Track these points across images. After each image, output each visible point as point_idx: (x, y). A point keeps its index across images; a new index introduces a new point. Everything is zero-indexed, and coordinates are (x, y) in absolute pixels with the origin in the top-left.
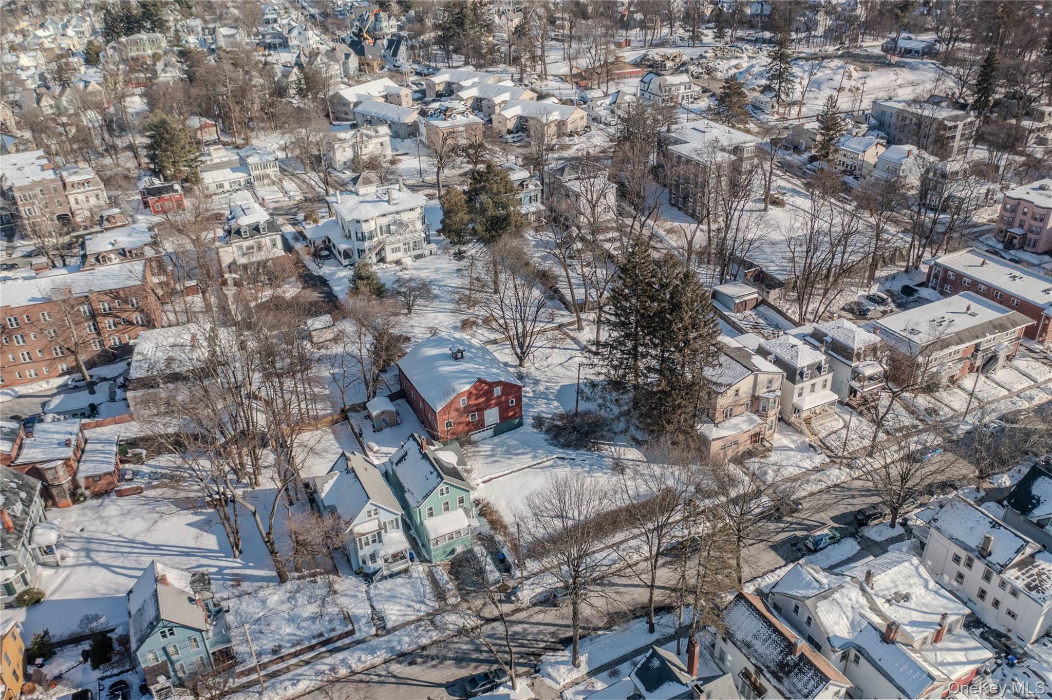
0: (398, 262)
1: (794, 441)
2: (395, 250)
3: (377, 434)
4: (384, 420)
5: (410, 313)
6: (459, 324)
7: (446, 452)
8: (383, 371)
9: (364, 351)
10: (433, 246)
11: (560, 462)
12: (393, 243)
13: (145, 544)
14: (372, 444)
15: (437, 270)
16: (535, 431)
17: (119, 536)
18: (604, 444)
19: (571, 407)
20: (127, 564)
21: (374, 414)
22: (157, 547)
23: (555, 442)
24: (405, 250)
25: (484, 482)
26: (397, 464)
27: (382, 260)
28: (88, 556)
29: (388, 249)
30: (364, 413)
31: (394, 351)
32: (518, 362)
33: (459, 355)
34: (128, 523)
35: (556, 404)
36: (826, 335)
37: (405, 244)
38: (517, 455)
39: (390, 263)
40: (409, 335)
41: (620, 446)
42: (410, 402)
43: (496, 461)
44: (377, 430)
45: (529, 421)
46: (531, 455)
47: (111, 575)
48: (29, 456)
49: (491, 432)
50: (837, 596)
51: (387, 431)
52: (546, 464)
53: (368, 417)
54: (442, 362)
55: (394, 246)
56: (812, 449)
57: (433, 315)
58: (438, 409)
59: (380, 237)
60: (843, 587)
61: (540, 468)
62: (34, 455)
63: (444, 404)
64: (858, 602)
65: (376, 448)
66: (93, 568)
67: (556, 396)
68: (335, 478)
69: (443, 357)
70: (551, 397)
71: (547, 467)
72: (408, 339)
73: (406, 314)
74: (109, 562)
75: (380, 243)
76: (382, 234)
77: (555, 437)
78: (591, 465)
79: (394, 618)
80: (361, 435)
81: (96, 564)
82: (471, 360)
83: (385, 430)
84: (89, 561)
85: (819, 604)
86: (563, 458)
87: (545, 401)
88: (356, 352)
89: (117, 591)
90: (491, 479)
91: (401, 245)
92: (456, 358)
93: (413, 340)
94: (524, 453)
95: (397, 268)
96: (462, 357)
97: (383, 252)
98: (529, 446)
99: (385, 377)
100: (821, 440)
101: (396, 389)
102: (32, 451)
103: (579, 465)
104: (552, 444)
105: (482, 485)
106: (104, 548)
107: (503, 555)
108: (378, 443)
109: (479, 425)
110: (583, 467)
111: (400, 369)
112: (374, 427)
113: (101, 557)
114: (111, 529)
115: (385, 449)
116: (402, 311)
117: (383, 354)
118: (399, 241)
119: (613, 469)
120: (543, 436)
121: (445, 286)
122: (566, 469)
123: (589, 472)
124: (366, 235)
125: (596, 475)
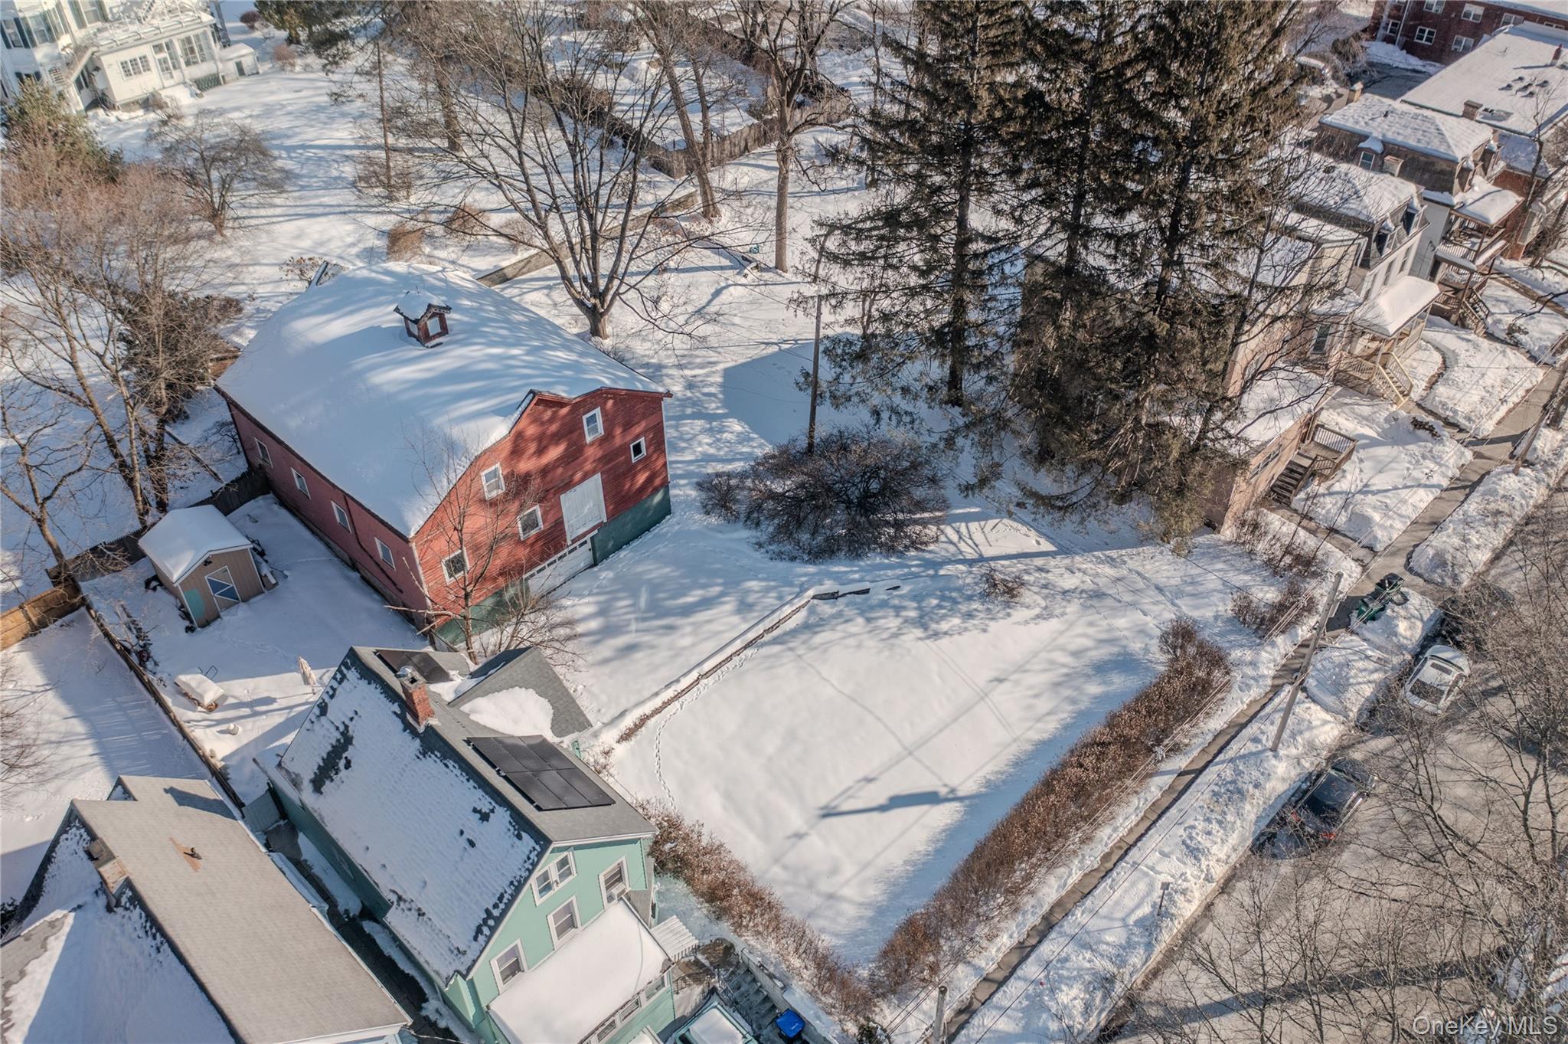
0: (149, 103)
1: (1367, 420)
2: (132, 68)
3: (203, 636)
4: (216, 586)
5: (220, 227)
6: (381, 243)
7: (503, 696)
8: (175, 415)
9: (87, 363)
10: (244, 52)
11: (826, 609)
12: (122, 47)
14: (191, 680)
15: (269, 111)
16: (713, 520)
18: (924, 523)
19: (793, 430)
21: (177, 570)
23: (788, 547)
24: (163, 65)
25: (626, 737)
26: (318, 784)
27: (100, 101)
29: (111, 65)
30: (141, 571)
31: (199, 346)
32: (585, 324)
33: (433, 326)
35: (736, 426)
36: (1364, 137)
37: (158, 48)
38: (687, 611)
39: (128, 106)
40: (229, 292)
41: (967, 518)
42: (292, 505)
43: (631, 648)
44: (197, 621)
45: (683, 492)
46: (729, 605)
49: (583, 555)
51: (236, 619)
52: (790, 624)
53: (156, 581)
54: (375, 358)
55: (127, 55)
56: (1421, 433)
57: (291, 227)
58: (414, 522)
59: (80, 34)
61: (775, 641)
63: (432, 500)
65: (211, 691)
67: (725, 403)
68: (56, 945)
69: (371, 339)
70: (713, 407)
71: (794, 633)
72: (231, 306)
73: (209, 237)
75: (79, 50)
76: (81, 24)
77: (785, 531)
78: (918, 597)
80: (144, 655)
82: (472, 333)
83: (227, 618)
86: (834, 596)
87: (699, 423)
88: (63, 370)
90: (643, 720)
91: (146, 50)
92: (424, 338)
93: (248, 308)
94: (706, 603)
95: (152, 116)
96: (444, 330)
97: (97, 77)
98: (715, 574)
99: (188, 433)
100: (1419, 405)
101: (234, 468)
103: (883, 604)
104: (779, 556)
105: (621, 750)
107: (794, 1015)
108: (213, 672)
109: (552, 541)
110: (898, 609)
111: (232, 405)
112: (186, 616)
115: (243, 688)
116: (194, 228)
117: (160, 361)
118: (139, 41)
119: (984, 596)
120: (744, 533)
121: (304, 147)
122: (852, 628)
123: (921, 622)
124: (32, 25)
125: (944, 626)
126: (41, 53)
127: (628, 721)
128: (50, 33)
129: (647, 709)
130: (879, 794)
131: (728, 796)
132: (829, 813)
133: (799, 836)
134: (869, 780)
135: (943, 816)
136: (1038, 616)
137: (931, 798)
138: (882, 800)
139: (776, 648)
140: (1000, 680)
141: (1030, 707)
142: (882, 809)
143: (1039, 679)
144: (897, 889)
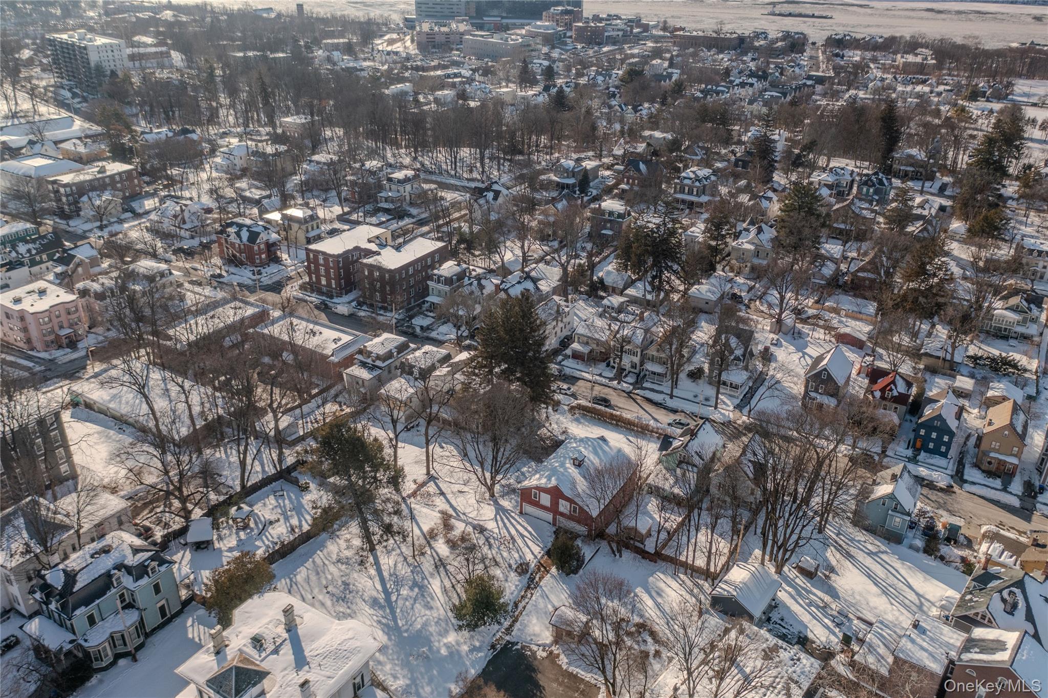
13: (876, 584)
17: (892, 604)
20: (896, 581)
22: (869, 576)
28: (921, 603)
34: (881, 608)
47: (909, 580)
48: (955, 636)
62: (951, 634)
66: (921, 592)
74: (907, 590)
81: (917, 594)
84: (923, 600)
89: (910, 568)
102: (952, 641)
106: (907, 602)
113: (912, 596)
114: (897, 613)
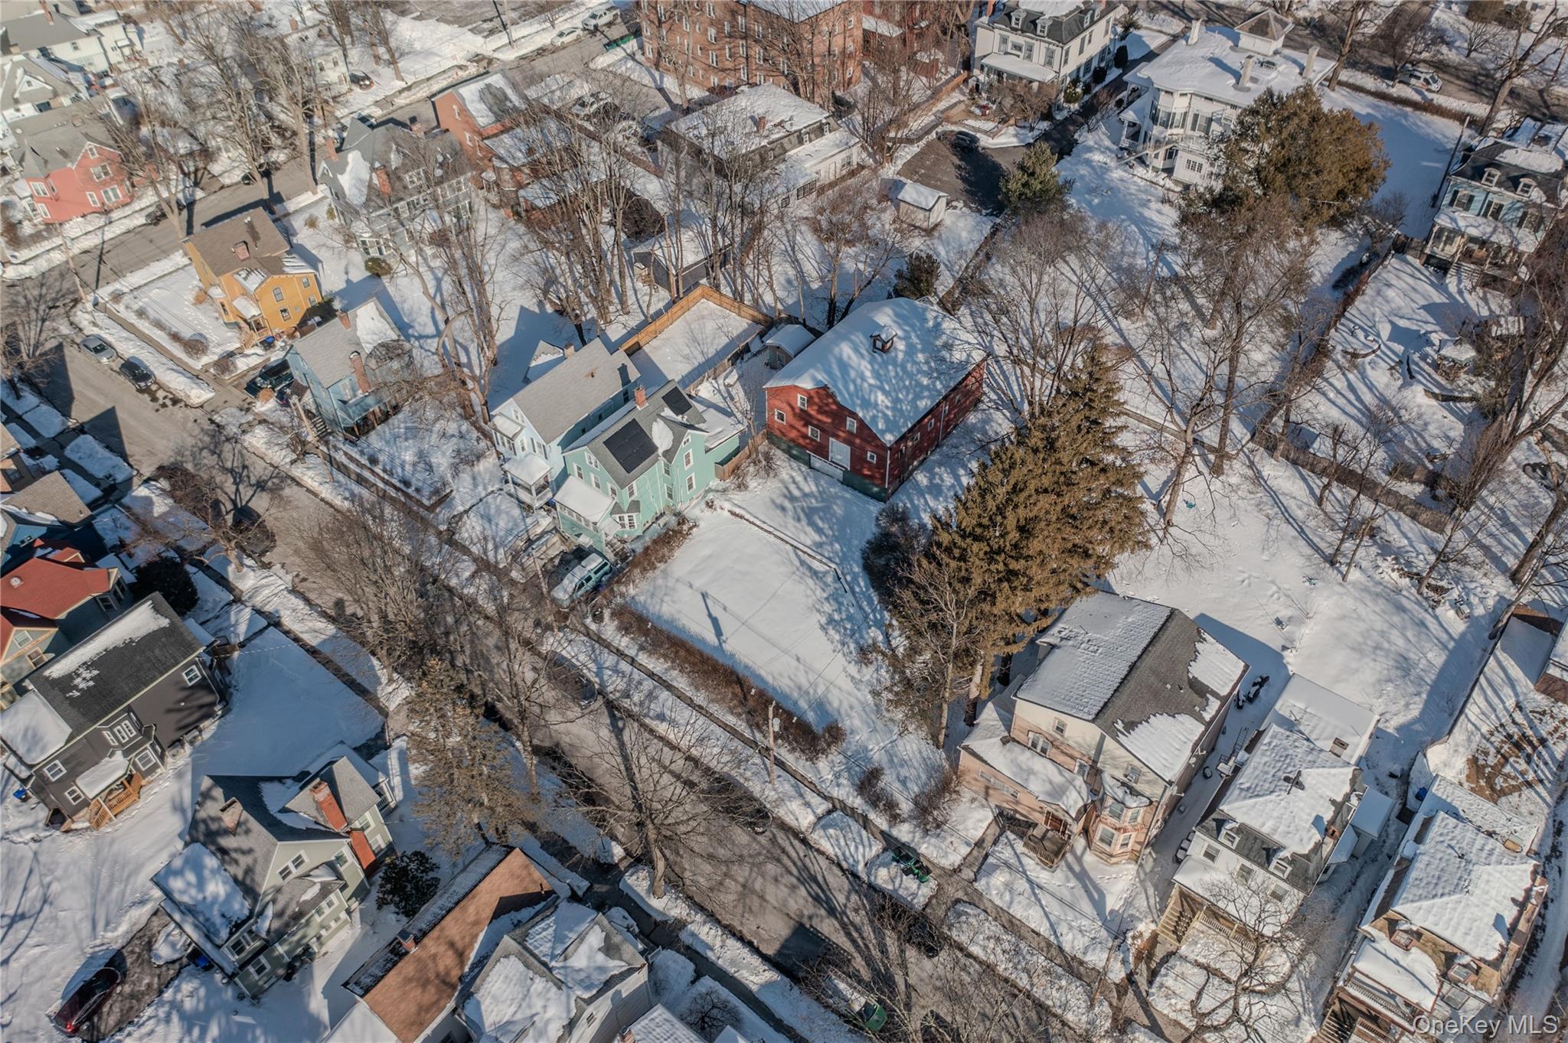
11: (829, 579)
23: (869, 555)
24: (1208, 175)
25: (733, 513)
27: (1167, 170)
38: (813, 525)
39: (1177, 182)
43: (783, 509)
46: (820, 539)
49: (839, 474)
50: (539, 984)
52: (815, 564)
60: (560, 988)
61: (802, 563)
64: (547, 1023)
71: (810, 568)
78: (850, 618)
79: (466, 535)
85: (513, 958)
86: (840, 580)
90: (742, 517)
94: (820, 530)
98: (839, 531)
103: (840, 604)
105: (726, 513)
109: (820, 451)
110: (838, 611)
122: (819, 592)
123: (831, 621)
124: (1161, 115)
125: (832, 632)
126: (1157, 131)
127: (738, 511)
128: (1166, 125)
129: (747, 516)
130: (717, 612)
131: (710, 557)
132: (704, 596)
133: (691, 586)
134: (725, 609)
135: (710, 637)
136: (853, 678)
137: (719, 633)
138: (714, 614)
139: (797, 563)
140: (798, 659)
141: (781, 675)
142: (710, 615)
143: (803, 681)
144: (671, 622)
